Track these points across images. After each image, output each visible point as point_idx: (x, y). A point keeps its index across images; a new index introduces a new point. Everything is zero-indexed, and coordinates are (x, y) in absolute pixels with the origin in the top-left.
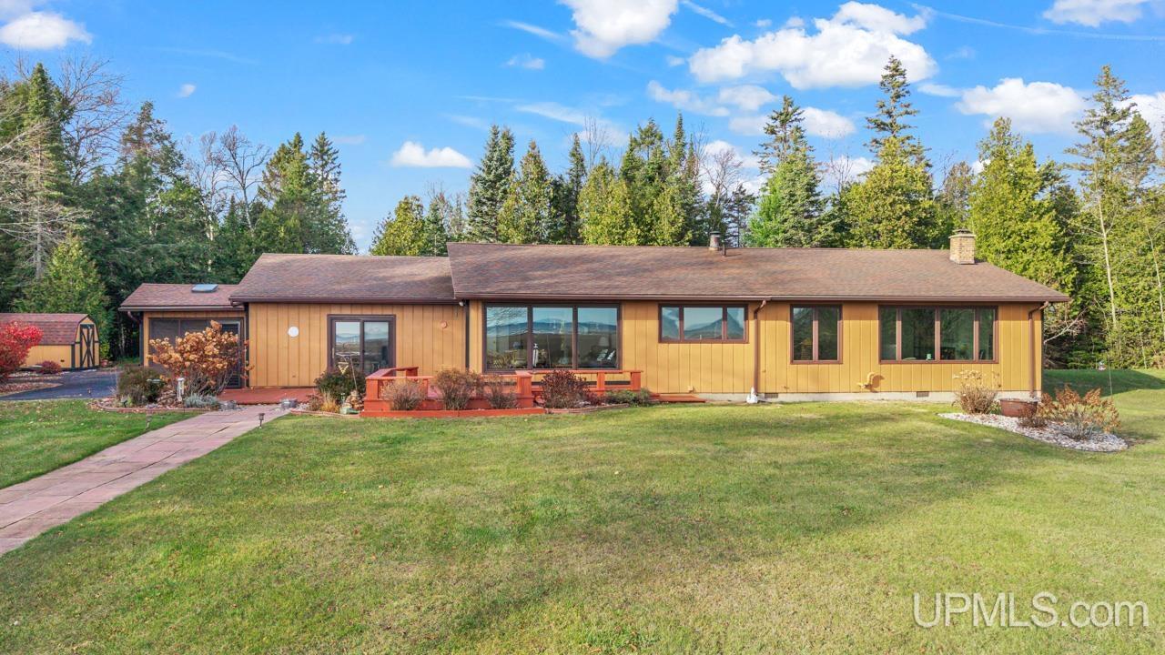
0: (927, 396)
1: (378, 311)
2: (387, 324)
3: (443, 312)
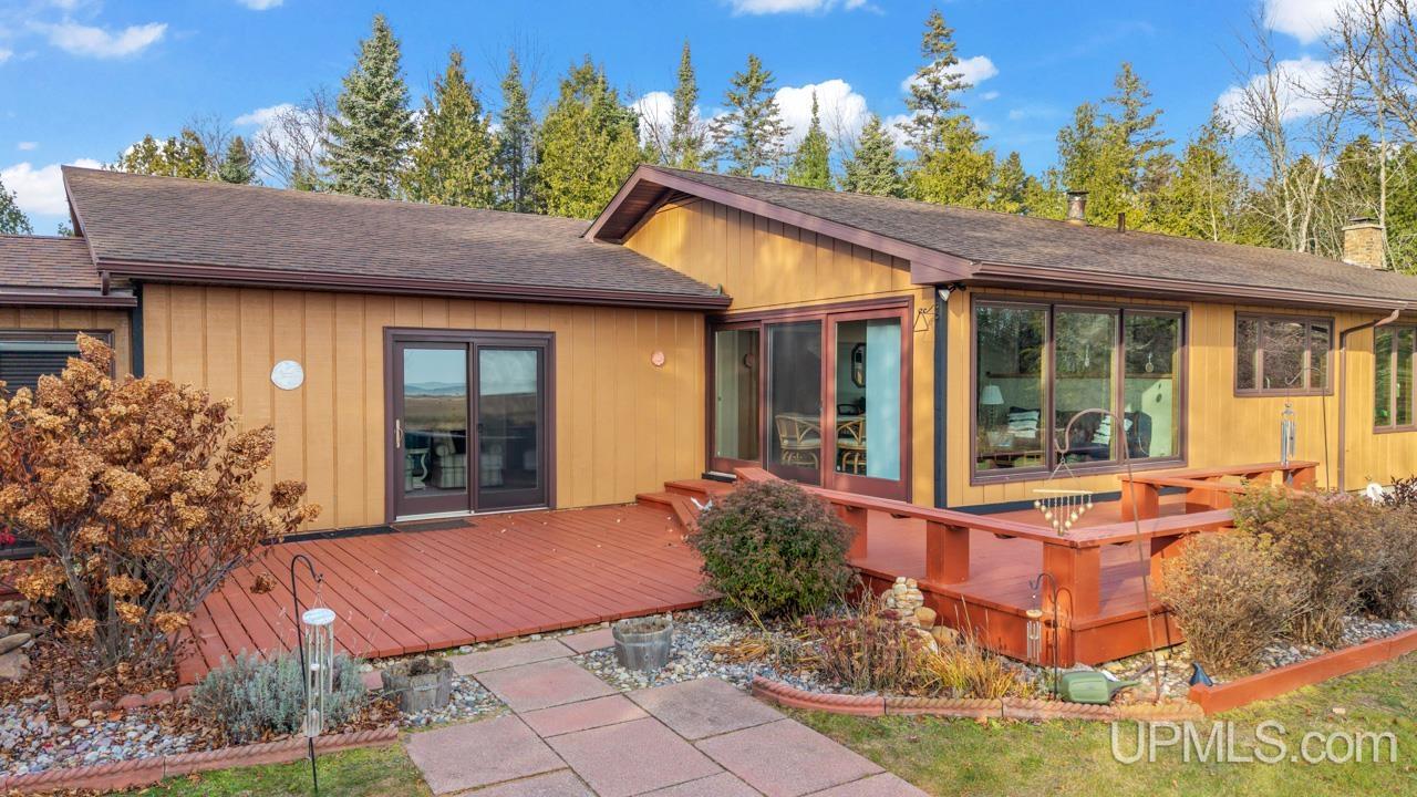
1: (514, 322)
2: (535, 353)
3: (655, 327)
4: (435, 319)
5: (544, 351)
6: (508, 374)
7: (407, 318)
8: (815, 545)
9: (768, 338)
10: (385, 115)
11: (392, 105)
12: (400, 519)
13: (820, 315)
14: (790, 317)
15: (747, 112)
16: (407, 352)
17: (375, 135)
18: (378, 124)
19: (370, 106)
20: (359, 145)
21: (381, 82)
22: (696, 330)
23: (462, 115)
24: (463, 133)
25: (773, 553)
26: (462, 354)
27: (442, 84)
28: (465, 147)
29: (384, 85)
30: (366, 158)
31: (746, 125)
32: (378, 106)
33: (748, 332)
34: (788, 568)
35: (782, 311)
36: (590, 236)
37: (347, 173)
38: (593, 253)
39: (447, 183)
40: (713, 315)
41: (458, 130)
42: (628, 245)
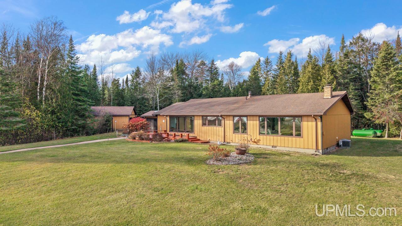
0: (276, 147)
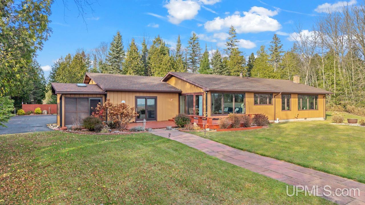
0: (306, 119)
1: (152, 95)
2: (154, 99)
3: (171, 95)
4: (141, 95)
5: (156, 99)
6: (151, 102)
7: (138, 95)
8: (186, 119)
9: (187, 97)
10: (119, 51)
11: (121, 50)
12: (137, 122)
13: (193, 94)
14: (189, 94)
15: (193, 46)
16: (138, 99)
17: (118, 55)
18: (118, 53)
19: (116, 49)
20: (115, 57)
21: (119, 45)
22: (177, 96)
23: (135, 51)
24: (135, 55)
25: (182, 120)
26: (145, 99)
27: (131, 45)
28: (135, 57)
29: (119, 46)
30: (116, 60)
31: (192, 48)
32: (118, 49)
33: (185, 96)
34: (184, 121)
35: (188, 93)
36: (162, 81)
37: (112, 63)
38: (162, 84)
39: (132, 65)
40: (180, 94)
41: (134, 54)
42: (167, 82)
